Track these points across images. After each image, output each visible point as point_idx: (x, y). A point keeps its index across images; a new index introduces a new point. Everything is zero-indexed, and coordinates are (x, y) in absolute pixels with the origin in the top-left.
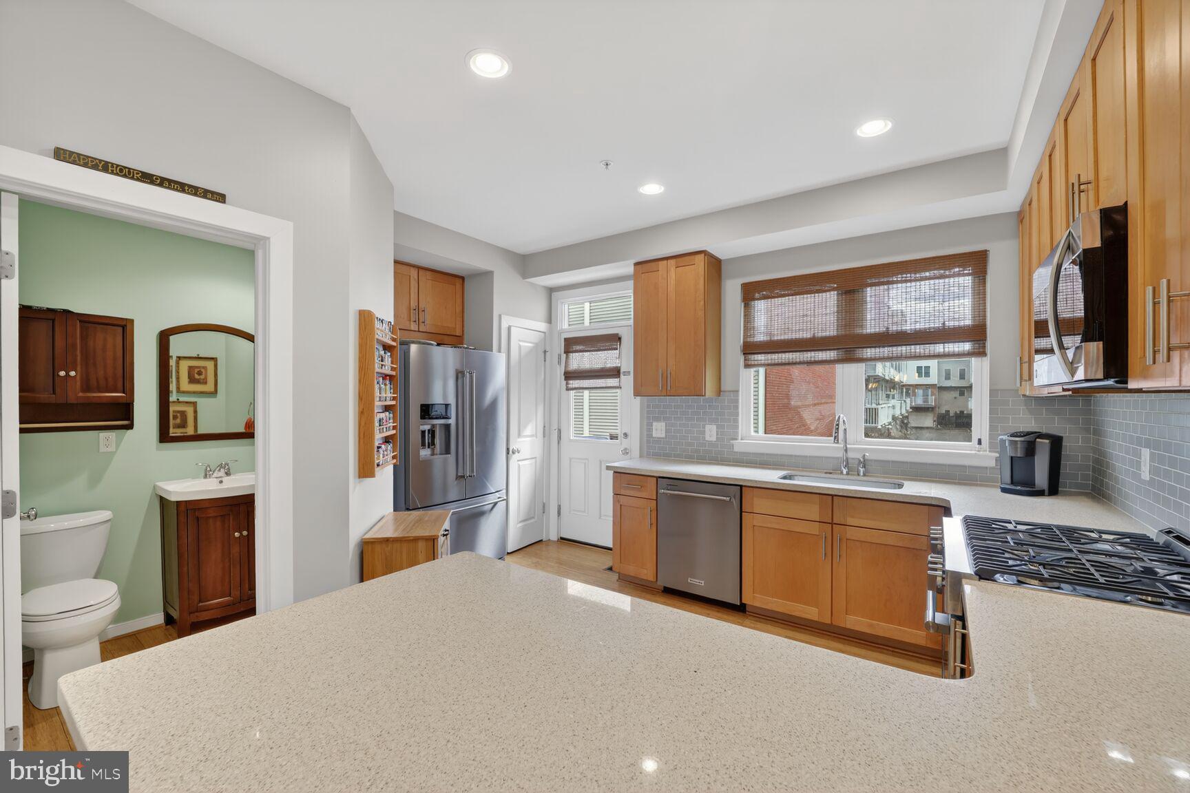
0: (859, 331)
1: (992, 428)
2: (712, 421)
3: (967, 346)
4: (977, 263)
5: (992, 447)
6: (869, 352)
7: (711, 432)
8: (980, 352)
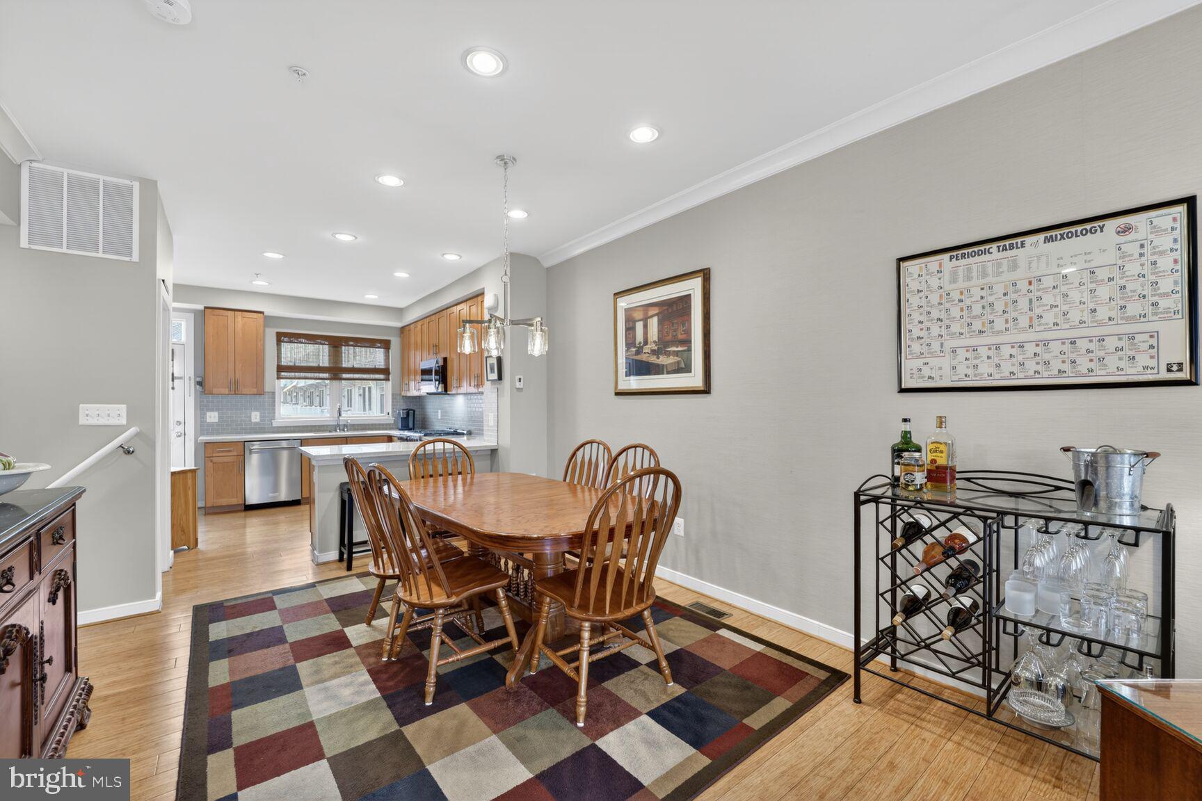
0: (340, 366)
1: (393, 409)
2: (256, 410)
3: (382, 376)
4: (386, 345)
5: (393, 416)
6: (344, 376)
7: (256, 417)
8: (387, 379)
